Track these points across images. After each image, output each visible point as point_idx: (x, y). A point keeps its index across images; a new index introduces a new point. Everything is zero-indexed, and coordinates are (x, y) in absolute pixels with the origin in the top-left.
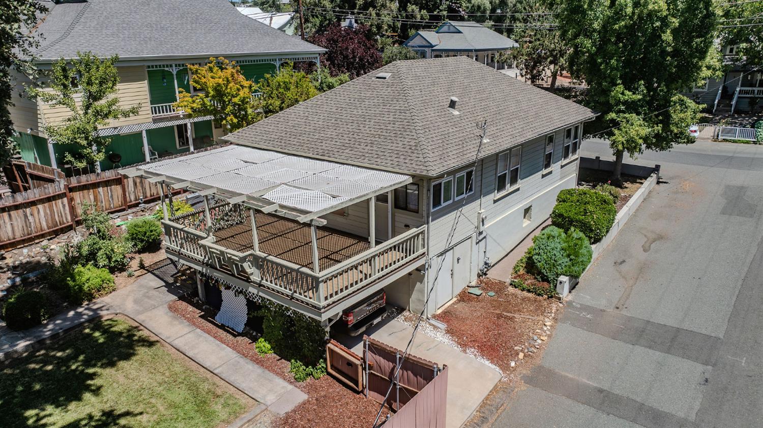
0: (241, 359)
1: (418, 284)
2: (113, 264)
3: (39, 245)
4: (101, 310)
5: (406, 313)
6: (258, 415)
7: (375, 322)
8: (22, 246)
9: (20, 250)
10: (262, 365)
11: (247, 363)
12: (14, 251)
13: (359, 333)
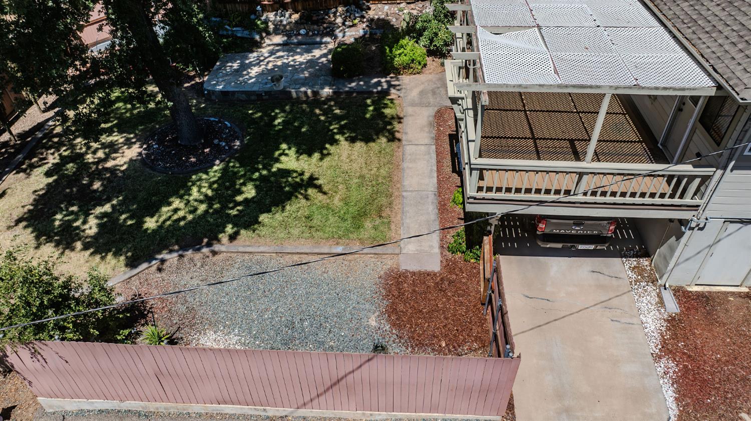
0: (433, 196)
1: (674, 238)
2: (432, 48)
3: (398, 6)
4: (394, 88)
5: (645, 262)
6: (387, 254)
7: (581, 247)
8: (386, 2)
9: (384, 5)
10: (442, 213)
11: (433, 203)
12: (379, 5)
13: (548, 246)
